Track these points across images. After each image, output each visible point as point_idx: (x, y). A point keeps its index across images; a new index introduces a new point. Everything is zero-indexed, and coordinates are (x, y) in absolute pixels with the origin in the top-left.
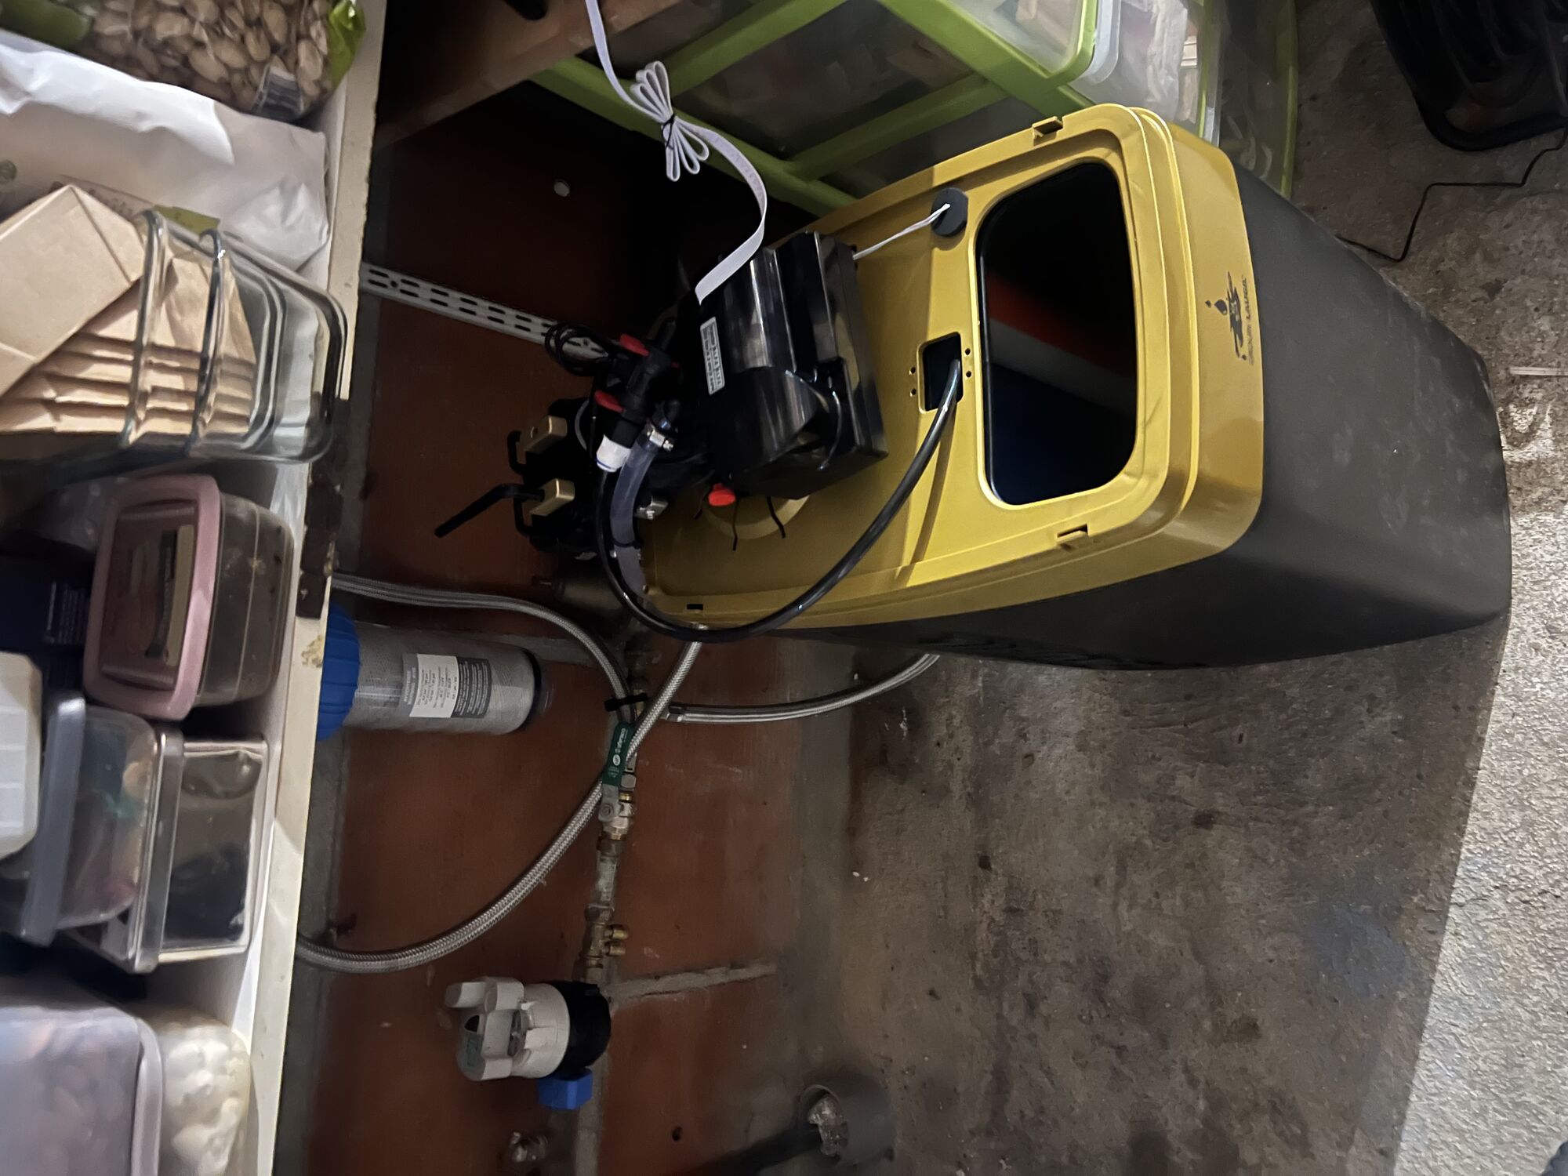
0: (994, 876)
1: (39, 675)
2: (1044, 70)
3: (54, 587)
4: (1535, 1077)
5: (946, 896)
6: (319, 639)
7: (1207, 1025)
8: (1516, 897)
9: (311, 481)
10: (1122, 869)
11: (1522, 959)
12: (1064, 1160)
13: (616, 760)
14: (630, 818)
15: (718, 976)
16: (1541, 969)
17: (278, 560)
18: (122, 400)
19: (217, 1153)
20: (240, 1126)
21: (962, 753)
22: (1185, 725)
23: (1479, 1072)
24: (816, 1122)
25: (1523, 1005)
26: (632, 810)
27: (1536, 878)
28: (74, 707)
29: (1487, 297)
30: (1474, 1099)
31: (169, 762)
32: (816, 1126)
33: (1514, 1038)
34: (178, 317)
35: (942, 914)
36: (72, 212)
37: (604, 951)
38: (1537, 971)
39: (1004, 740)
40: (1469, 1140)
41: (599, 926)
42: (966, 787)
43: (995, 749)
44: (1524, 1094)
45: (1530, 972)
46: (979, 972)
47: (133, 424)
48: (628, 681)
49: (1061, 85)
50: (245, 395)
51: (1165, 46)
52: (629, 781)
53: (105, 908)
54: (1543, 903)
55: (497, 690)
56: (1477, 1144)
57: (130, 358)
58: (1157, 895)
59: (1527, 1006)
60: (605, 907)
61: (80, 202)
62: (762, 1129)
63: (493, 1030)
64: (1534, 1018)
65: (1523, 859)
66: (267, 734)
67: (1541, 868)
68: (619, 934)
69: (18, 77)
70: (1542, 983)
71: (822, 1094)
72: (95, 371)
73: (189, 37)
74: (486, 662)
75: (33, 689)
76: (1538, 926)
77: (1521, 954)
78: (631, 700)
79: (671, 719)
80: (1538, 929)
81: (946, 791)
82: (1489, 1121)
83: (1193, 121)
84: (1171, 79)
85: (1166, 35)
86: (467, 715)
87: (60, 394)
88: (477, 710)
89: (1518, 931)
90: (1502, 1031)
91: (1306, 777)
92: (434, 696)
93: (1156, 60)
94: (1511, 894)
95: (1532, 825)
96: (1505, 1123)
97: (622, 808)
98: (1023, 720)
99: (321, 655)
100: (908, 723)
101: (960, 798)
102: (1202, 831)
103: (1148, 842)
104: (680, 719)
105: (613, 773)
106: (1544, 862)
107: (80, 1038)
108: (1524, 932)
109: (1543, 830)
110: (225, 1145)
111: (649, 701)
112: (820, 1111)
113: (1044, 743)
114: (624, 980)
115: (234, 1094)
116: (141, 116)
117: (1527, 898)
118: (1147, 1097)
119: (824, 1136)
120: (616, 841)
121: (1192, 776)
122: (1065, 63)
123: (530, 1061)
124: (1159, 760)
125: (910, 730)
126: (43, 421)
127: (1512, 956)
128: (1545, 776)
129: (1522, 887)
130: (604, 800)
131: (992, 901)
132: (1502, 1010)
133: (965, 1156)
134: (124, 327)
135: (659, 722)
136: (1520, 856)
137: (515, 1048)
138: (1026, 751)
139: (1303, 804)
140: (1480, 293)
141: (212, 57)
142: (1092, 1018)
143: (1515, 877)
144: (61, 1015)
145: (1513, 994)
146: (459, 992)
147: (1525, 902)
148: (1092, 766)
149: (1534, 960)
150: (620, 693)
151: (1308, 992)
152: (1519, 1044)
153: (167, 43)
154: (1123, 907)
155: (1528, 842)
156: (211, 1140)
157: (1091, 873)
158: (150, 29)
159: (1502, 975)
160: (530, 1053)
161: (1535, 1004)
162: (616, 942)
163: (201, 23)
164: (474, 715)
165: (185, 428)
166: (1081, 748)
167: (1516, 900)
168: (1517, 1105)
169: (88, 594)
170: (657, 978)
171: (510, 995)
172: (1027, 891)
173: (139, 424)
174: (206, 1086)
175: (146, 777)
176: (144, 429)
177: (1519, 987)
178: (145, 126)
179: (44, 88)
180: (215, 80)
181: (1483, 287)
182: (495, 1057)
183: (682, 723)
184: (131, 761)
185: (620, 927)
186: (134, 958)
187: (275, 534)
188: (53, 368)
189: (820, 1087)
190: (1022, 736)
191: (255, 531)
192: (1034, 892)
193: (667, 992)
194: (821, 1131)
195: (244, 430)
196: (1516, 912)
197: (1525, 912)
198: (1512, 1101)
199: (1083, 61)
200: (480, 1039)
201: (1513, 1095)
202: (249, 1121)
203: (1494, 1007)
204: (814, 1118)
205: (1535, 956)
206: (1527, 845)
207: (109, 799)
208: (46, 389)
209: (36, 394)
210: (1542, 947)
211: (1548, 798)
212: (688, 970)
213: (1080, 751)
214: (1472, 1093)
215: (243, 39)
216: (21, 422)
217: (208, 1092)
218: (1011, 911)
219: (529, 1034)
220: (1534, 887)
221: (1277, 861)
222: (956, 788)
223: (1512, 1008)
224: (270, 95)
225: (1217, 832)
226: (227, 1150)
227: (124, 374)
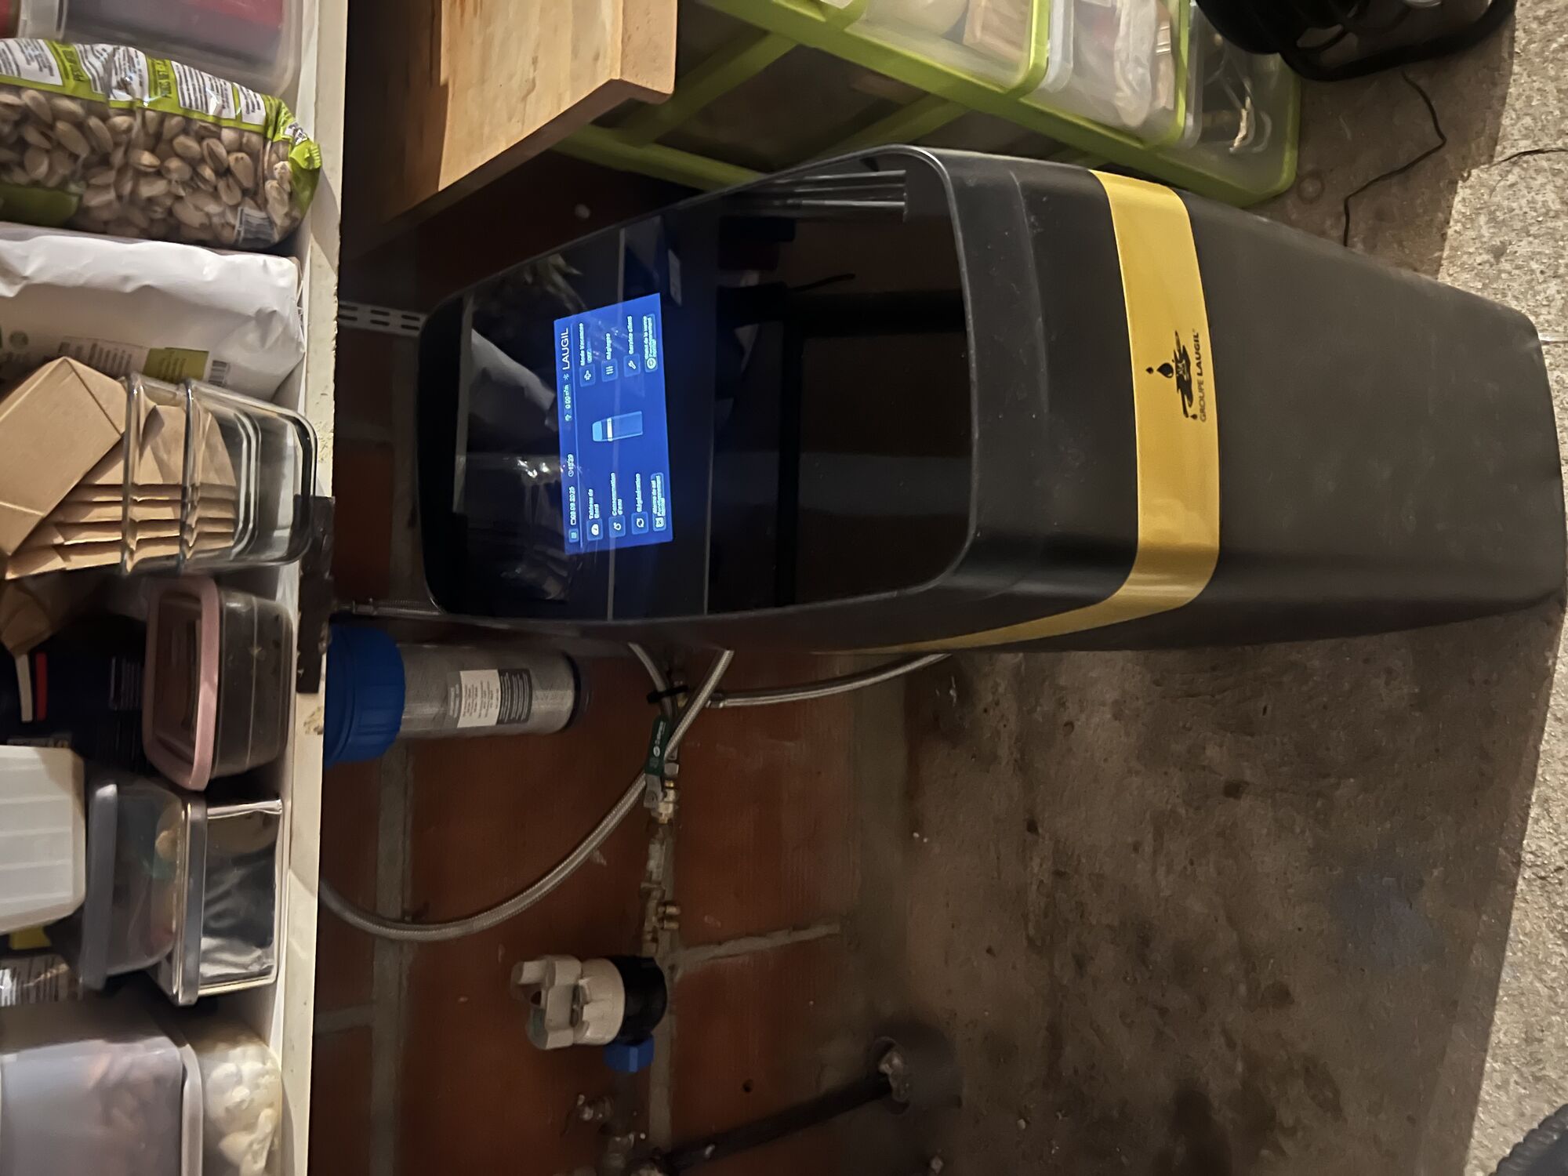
0: (1041, 840)
1: (81, 762)
2: (1001, 87)
3: (114, 661)
4: (1554, 1052)
5: (998, 858)
6: (319, 709)
7: (1242, 989)
8: (1533, 873)
9: (302, 573)
10: (1159, 835)
11: (1540, 934)
12: (1115, 1114)
13: (657, 751)
14: (676, 803)
15: (782, 939)
16: (1558, 945)
17: (277, 644)
18: (116, 536)
19: (256, 1156)
20: (274, 1132)
21: (1008, 720)
22: (1213, 696)
23: (1501, 1046)
24: (886, 1071)
25: (1541, 980)
26: (676, 795)
27: (1551, 855)
28: (109, 790)
29: (1492, 260)
30: (1496, 1071)
31: (194, 824)
32: (885, 1075)
33: (1534, 1012)
34: (165, 457)
35: (996, 875)
36: (68, 379)
37: (658, 926)
38: (1555, 946)
39: (1046, 709)
40: (1492, 1111)
41: (652, 904)
42: (1012, 754)
43: (1037, 716)
44: (1544, 1068)
45: (1548, 948)
46: (1032, 932)
47: (127, 556)
48: (667, 675)
49: (1020, 96)
50: (230, 515)
51: (1131, 38)
52: (672, 769)
53: (151, 954)
54: (1559, 880)
55: (538, 693)
56: (1500, 1116)
57: (121, 499)
58: (1192, 863)
59: (1545, 981)
60: (655, 886)
61: (74, 370)
62: (832, 1079)
63: (554, 1005)
64: (1552, 993)
65: (1539, 835)
66: (282, 794)
67: (1556, 844)
68: (672, 910)
69: (15, 264)
70: (1560, 959)
71: (888, 1047)
72: (96, 515)
73: (169, 194)
74: (527, 672)
75: (75, 777)
76: (1555, 903)
77: (1539, 930)
78: (672, 692)
79: (713, 706)
80: (1554, 906)
81: (994, 758)
82: (1511, 1093)
83: (1170, 107)
84: (1140, 70)
85: (1131, 30)
86: (510, 721)
87: (66, 540)
88: (520, 717)
89: (1536, 907)
90: (1522, 1006)
91: (1328, 749)
92: (478, 708)
93: (1123, 56)
94: (1528, 869)
95: (1546, 801)
96: (1525, 1096)
97: (665, 795)
98: (1063, 688)
99: (321, 723)
100: (958, 691)
101: (1008, 763)
102: (1231, 800)
103: (1182, 811)
104: (721, 705)
105: (654, 764)
106: (1560, 838)
107: (132, 1066)
108: (1541, 908)
109: (1558, 806)
110: (263, 1148)
111: (692, 692)
112: (890, 1062)
113: (1082, 711)
114: (688, 947)
115: (271, 1105)
116: (126, 279)
117: (1543, 874)
118: (1188, 1057)
119: (894, 1084)
120: (663, 824)
121: (1221, 746)
122: (1018, 78)
123: (588, 1034)
124: (1190, 729)
125: (958, 697)
126: (56, 564)
127: (1530, 932)
128: (1559, 752)
129: (1539, 863)
130: (648, 789)
131: (1039, 867)
132: (1521, 985)
133: (1025, 1107)
134: (114, 475)
135: (703, 709)
136: (1537, 832)
137: (575, 1020)
138: (1066, 719)
139: (1327, 776)
140: (1486, 257)
141: (191, 207)
142: (1136, 979)
143: (1531, 853)
144: (117, 1047)
145: (1531, 969)
146: (521, 970)
147: (1543, 878)
148: (1127, 734)
149: (1551, 936)
150: (660, 686)
151: (1336, 961)
152: (1538, 1018)
153: (151, 200)
154: (1161, 871)
155: (1544, 818)
156: (251, 1145)
157: (1130, 840)
158: (134, 192)
159: (1522, 950)
160: (589, 1024)
161: (1554, 980)
162: (671, 918)
163: (176, 182)
164: (519, 721)
165: (174, 550)
166: (1117, 716)
167: (1533, 876)
168: (1537, 1079)
169: (143, 665)
170: (720, 943)
171: (567, 972)
172: (1072, 854)
173: (132, 553)
174: (242, 1102)
175: (176, 842)
176: (138, 557)
177: (1539, 963)
178: (129, 288)
179: (40, 270)
180: (197, 225)
181: (1488, 251)
182: (557, 1028)
183: (724, 708)
184: (162, 830)
185: (672, 903)
186: (177, 993)
187: (276, 621)
188: (60, 518)
189: (888, 1039)
190: (1062, 704)
191: (253, 623)
192: (1079, 856)
193: (730, 956)
194: (891, 1080)
195: (231, 543)
196: (1533, 888)
197: (1542, 888)
198: (1533, 1074)
199: (1037, 73)
200: (543, 1012)
201: (1534, 1069)
202: (283, 1127)
203: (1513, 980)
204: (884, 1067)
205: (1552, 932)
206: (1542, 821)
207: (146, 864)
208: (57, 537)
209: (49, 542)
210: (1559, 923)
211: (1562, 773)
212: (749, 935)
213: (1116, 719)
214: (1494, 1065)
215: (216, 188)
216: (34, 569)
217: (244, 1106)
218: (1058, 874)
219: (586, 1009)
220: (1550, 863)
221: (1303, 832)
222: (1003, 752)
223: (1531, 983)
224: (246, 231)
225: (1245, 803)
226: (265, 1154)
227: (116, 513)
